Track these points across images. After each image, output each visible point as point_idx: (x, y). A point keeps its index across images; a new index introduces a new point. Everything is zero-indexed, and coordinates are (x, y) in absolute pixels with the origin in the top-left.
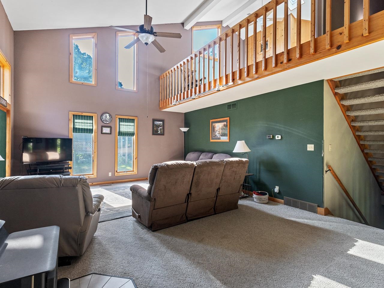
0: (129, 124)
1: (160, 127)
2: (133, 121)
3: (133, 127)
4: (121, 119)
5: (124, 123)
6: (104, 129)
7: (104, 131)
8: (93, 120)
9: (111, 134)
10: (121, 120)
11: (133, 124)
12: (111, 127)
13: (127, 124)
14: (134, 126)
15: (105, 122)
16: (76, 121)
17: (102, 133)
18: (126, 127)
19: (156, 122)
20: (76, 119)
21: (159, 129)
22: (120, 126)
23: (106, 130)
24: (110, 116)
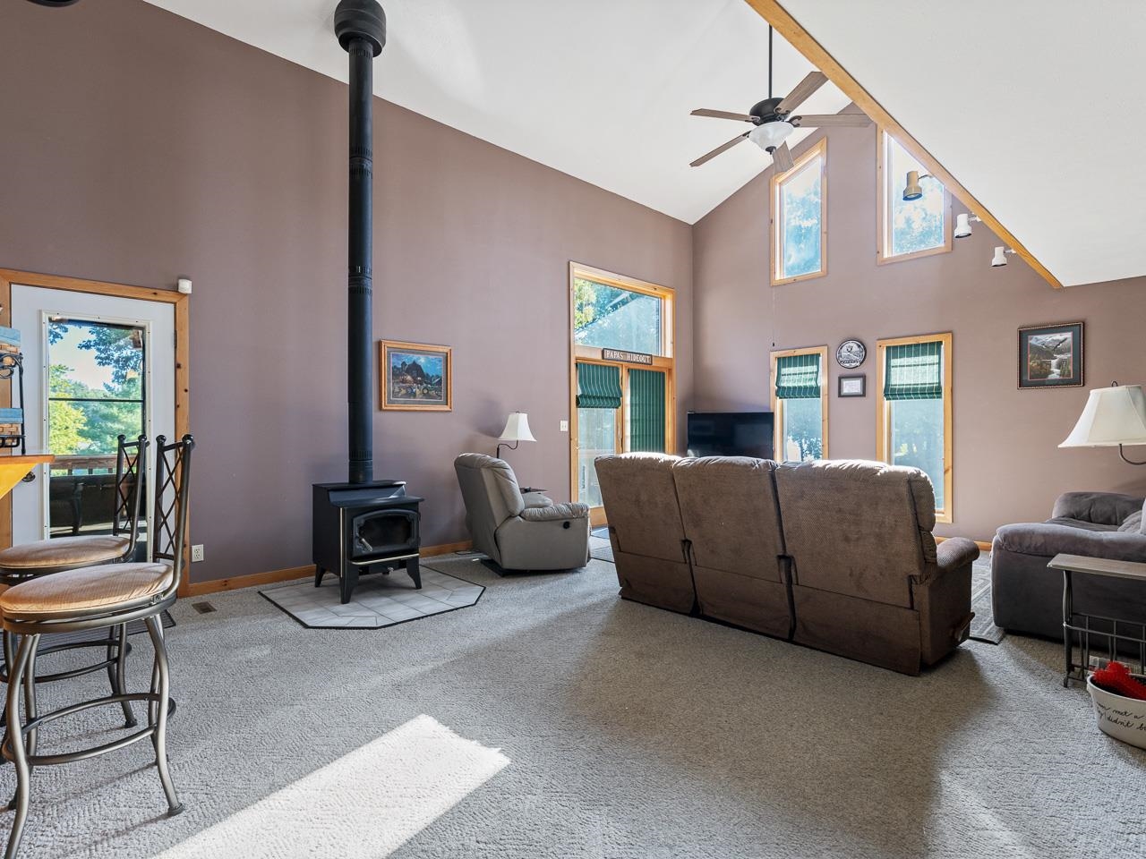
0: (920, 359)
1: (1061, 352)
2: (935, 347)
3: (936, 367)
4: (895, 347)
5: (902, 359)
6: (845, 383)
7: (846, 390)
8: (818, 365)
9: (864, 395)
10: (893, 352)
11: (935, 358)
12: (863, 377)
13: (912, 360)
14: (939, 363)
15: (848, 365)
16: (784, 371)
17: (840, 395)
18: (910, 372)
19: (1039, 337)
20: (784, 367)
21: (1054, 362)
22: (892, 369)
23: (852, 386)
24: (859, 346)
